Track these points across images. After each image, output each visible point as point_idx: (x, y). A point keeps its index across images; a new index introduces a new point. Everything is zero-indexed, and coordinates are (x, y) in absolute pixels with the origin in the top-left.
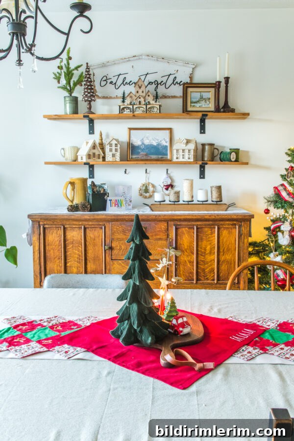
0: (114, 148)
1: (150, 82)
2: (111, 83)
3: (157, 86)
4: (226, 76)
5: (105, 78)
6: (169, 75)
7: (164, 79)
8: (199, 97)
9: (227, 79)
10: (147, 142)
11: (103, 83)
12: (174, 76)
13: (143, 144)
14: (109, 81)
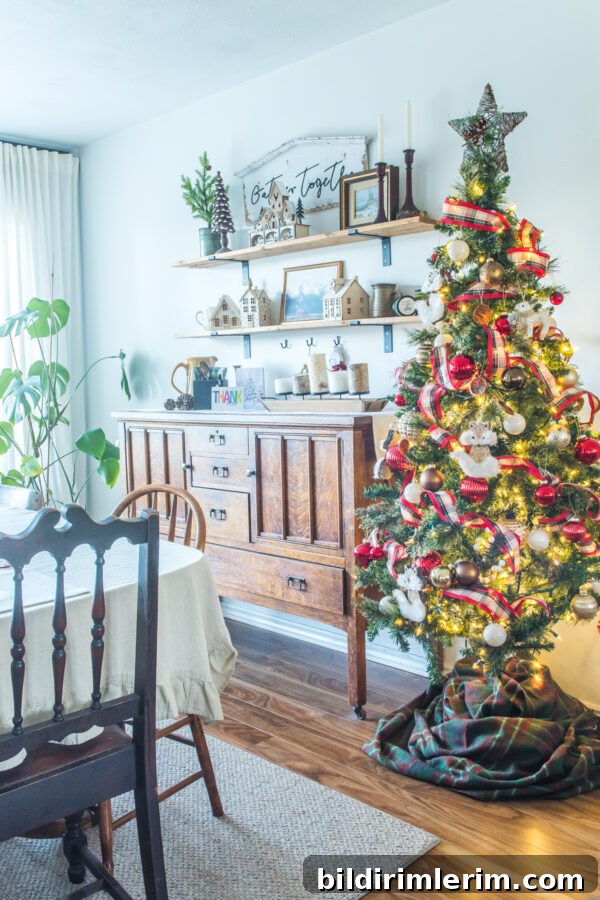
0: (250, 305)
1: (311, 184)
2: (264, 195)
3: (320, 190)
4: (406, 148)
5: (256, 190)
6: (334, 166)
7: (328, 174)
8: (367, 196)
9: (409, 155)
10: (307, 291)
11: (255, 197)
12: (340, 165)
13: (301, 293)
14: (261, 193)
